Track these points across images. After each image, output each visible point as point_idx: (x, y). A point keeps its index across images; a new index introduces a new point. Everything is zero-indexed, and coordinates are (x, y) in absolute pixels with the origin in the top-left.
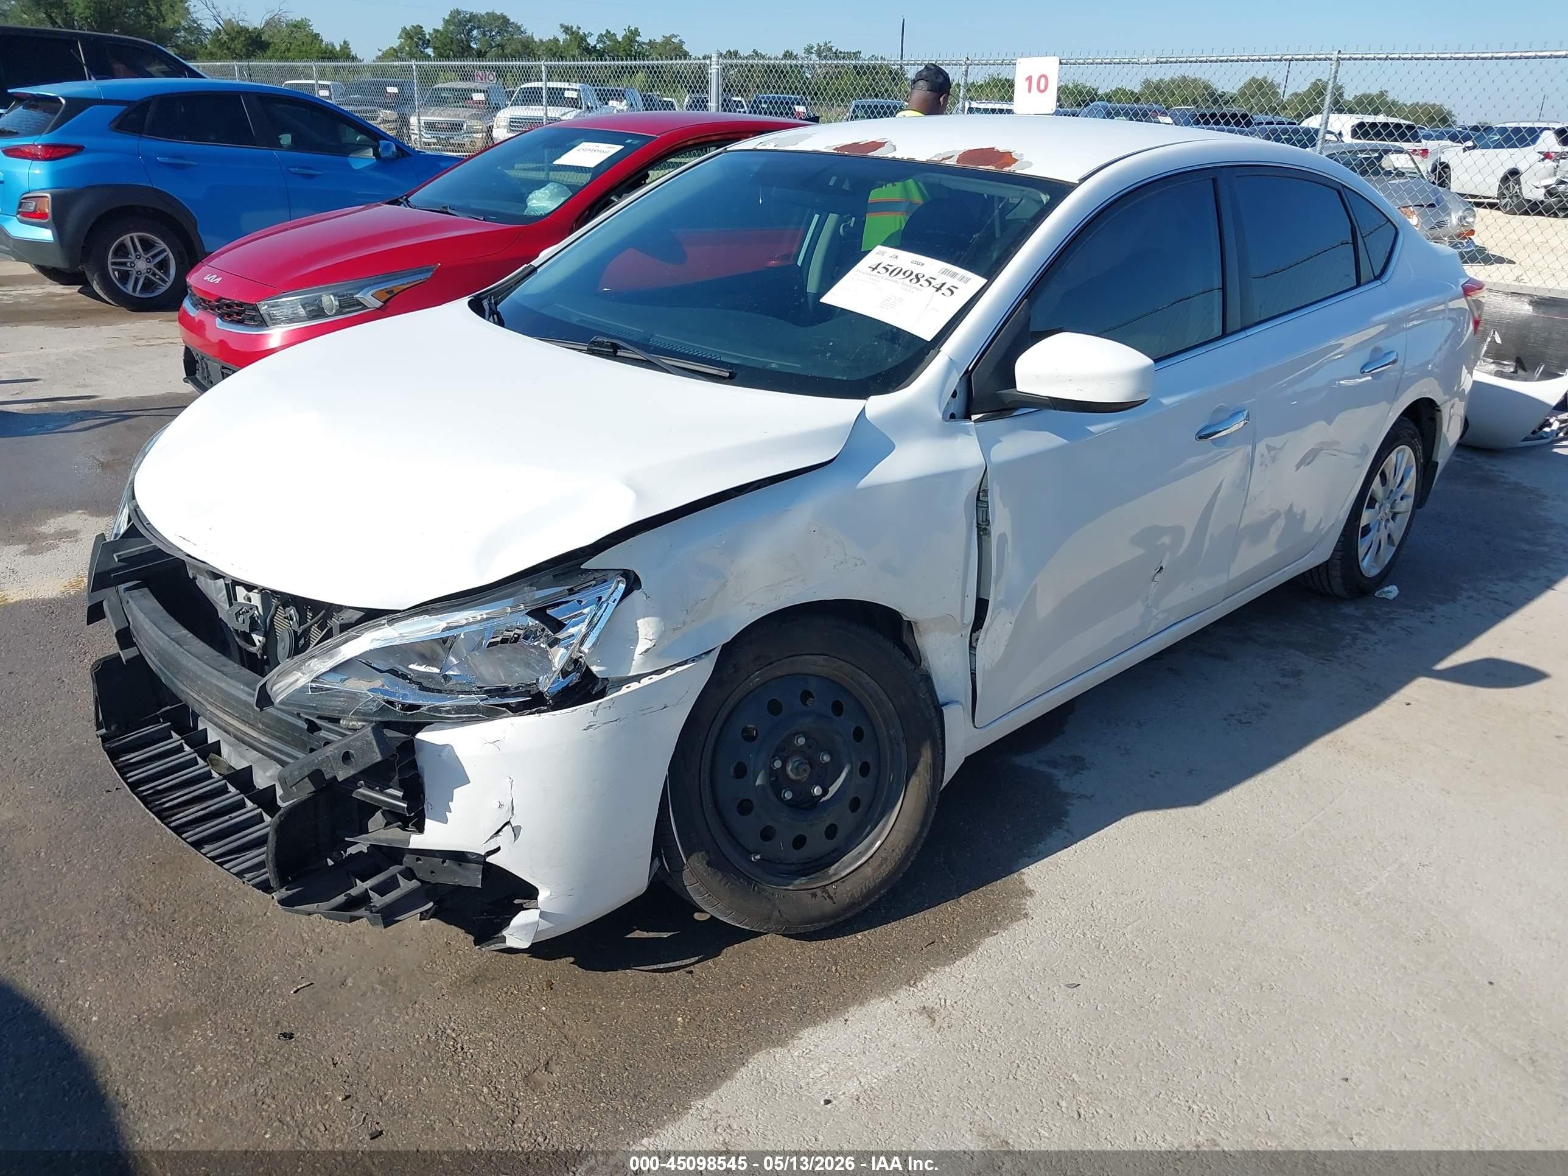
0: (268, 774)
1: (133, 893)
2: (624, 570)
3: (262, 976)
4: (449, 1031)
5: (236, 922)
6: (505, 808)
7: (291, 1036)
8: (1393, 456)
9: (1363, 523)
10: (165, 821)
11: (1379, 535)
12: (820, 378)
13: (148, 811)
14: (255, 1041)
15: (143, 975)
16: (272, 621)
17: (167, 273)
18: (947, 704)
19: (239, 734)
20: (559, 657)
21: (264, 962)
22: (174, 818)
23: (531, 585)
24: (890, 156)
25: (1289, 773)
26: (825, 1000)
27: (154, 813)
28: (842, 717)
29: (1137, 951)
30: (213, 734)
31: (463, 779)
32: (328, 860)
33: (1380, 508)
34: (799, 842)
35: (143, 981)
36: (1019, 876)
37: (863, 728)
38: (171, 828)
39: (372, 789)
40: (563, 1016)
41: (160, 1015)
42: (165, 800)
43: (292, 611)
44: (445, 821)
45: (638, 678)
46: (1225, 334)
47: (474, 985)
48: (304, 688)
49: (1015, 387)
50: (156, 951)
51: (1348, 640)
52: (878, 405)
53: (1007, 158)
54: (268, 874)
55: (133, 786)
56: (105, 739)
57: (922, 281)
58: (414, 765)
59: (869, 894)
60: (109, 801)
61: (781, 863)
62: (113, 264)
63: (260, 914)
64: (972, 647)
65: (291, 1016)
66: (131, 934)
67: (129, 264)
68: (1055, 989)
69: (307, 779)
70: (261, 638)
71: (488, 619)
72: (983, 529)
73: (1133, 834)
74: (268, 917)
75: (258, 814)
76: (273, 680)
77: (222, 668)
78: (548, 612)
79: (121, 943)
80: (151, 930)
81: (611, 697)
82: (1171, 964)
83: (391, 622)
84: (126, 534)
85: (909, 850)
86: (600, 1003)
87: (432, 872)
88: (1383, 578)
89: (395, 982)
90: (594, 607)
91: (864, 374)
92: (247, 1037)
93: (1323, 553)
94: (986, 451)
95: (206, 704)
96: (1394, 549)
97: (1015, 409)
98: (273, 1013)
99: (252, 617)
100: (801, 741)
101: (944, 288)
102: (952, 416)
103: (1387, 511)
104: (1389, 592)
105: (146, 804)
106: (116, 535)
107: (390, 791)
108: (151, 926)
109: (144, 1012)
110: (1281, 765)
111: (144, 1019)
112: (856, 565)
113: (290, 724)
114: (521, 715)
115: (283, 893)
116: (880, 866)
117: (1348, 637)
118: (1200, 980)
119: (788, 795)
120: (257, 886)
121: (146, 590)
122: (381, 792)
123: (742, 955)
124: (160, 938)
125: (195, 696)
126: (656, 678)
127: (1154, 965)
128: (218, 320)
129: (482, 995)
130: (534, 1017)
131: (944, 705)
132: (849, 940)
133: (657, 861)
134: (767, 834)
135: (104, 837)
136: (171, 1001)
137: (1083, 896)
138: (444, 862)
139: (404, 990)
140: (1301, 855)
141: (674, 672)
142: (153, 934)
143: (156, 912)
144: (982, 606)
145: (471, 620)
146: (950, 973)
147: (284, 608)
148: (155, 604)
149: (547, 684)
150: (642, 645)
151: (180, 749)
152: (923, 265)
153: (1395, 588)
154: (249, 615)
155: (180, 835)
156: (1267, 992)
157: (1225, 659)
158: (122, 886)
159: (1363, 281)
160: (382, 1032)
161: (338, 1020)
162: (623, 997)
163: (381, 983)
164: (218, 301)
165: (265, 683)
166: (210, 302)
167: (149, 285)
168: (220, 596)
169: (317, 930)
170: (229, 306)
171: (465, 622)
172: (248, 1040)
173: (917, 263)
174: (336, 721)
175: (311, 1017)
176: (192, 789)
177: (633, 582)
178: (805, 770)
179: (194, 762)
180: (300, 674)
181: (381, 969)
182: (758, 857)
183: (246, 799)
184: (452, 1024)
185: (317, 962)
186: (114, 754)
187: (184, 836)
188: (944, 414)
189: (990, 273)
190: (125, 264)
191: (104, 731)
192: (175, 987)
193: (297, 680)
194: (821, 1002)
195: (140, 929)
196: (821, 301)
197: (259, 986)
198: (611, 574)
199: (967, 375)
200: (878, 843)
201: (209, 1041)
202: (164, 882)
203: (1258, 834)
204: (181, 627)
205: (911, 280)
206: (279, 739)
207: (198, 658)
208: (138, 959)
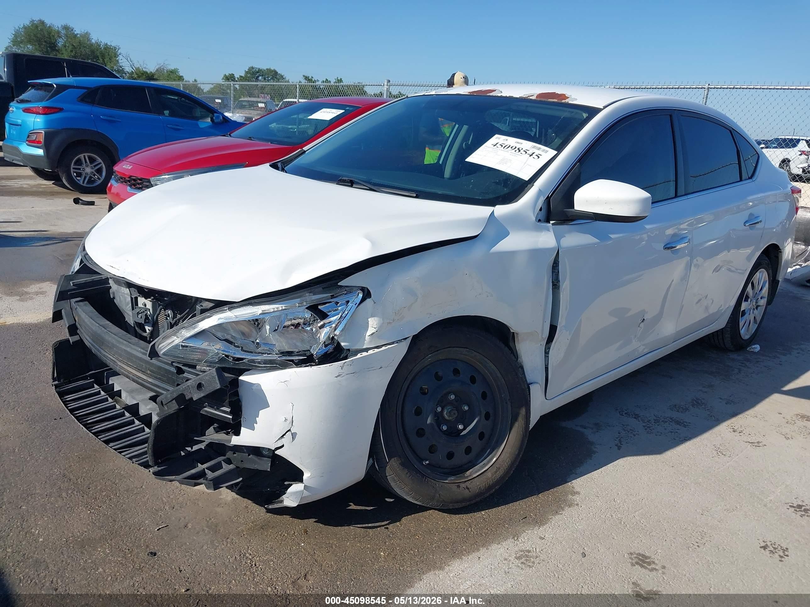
0: (148, 407)
1: (67, 473)
2: (362, 287)
3: (139, 520)
4: (247, 555)
5: (125, 491)
6: (288, 422)
7: (155, 554)
8: (758, 274)
9: (742, 309)
10: (89, 429)
11: (749, 317)
12: (467, 198)
13: (79, 424)
14: (134, 556)
15: (70, 517)
16: (157, 318)
17: (101, 175)
18: (532, 383)
19: (135, 378)
20: (323, 335)
21: (140, 513)
22: (94, 428)
23: (310, 293)
24: (499, 95)
25: (715, 436)
26: (466, 546)
27: (83, 425)
28: (476, 385)
29: (643, 526)
30: (118, 386)
31: (266, 405)
32: (182, 452)
33: (750, 301)
34: (450, 456)
35: (70, 521)
36: (571, 484)
37: (487, 392)
38: (93, 433)
39: (212, 407)
40: (314, 549)
41: (79, 540)
42: (89, 418)
43: (169, 312)
44: (253, 429)
45: (367, 350)
46: (676, 196)
47: (262, 530)
48: (177, 345)
49: (574, 208)
50: (79, 504)
51: (736, 371)
52: (501, 210)
53: (564, 96)
54: (148, 458)
55: (72, 411)
56: (56, 386)
57: (522, 151)
58: (237, 394)
59: (490, 487)
60: (56, 424)
61: (440, 467)
62: (74, 168)
63: (138, 487)
64: (547, 353)
65: (155, 543)
66: (64, 494)
67: (82, 169)
68: (598, 545)
69: (174, 401)
70: (150, 328)
71: (285, 309)
72: (556, 285)
73: (633, 464)
74: (143, 489)
75: (142, 427)
76: (160, 341)
77: (129, 340)
78: (319, 307)
79: (59, 499)
80: (75, 493)
81: (351, 359)
82: (664, 534)
83: (230, 309)
84: (78, 272)
85: (513, 463)
86: (335, 543)
87: (242, 461)
88: (752, 340)
89: (216, 526)
90: (345, 306)
91: (491, 196)
92: (130, 553)
93: (721, 324)
94: (558, 240)
95: (117, 361)
96: (757, 325)
97: (573, 220)
98: (145, 541)
99: (146, 315)
100: (453, 397)
101: (534, 155)
102: (539, 221)
103: (754, 304)
104: (754, 348)
105: (78, 420)
106: (72, 272)
107: (224, 409)
108: (76, 491)
109: (70, 537)
110: (710, 432)
111: (70, 541)
112: (487, 297)
113: (166, 370)
114: (300, 367)
115: (156, 469)
116: (496, 472)
117: (736, 369)
118: (682, 543)
119: (445, 428)
120: (141, 465)
121: (87, 302)
122: (218, 409)
123: (416, 520)
124: (81, 498)
125: (112, 357)
126: (376, 350)
127: (654, 533)
128: (129, 188)
129: (266, 536)
130: (297, 549)
131: (530, 384)
132: (478, 515)
133: (371, 460)
134: (432, 449)
135: (52, 443)
136: (86, 532)
137: (609, 495)
138: (249, 455)
139: (221, 531)
140: (729, 479)
141: (387, 348)
142: (77, 495)
143: (79, 484)
144: (553, 329)
145: (276, 310)
146: (537, 534)
147: (165, 310)
148: (91, 309)
149: (316, 351)
150: (370, 331)
151: (99, 393)
152: (522, 144)
153: (758, 346)
154: (144, 314)
155: (97, 437)
156: (722, 551)
157: (671, 378)
158: (61, 469)
159: (743, 178)
160: (208, 554)
161: (182, 546)
162: (348, 540)
163: (207, 527)
164: (129, 178)
165: (155, 343)
166: (125, 178)
167: (91, 181)
168: (128, 307)
169: (171, 497)
170: (134, 180)
171: (272, 310)
172: (130, 555)
173: (518, 143)
174: (194, 367)
175: (167, 544)
176: (105, 413)
177: (367, 294)
178: (455, 414)
179: (106, 400)
180: (175, 338)
181: (208, 519)
182: (427, 462)
183: (135, 419)
184: (249, 551)
185: (171, 514)
186: (61, 395)
187: (99, 437)
188: (536, 218)
189: (559, 149)
190: (80, 169)
191: (57, 382)
192: (88, 524)
193: (174, 341)
194: (464, 547)
195: (70, 492)
196: (466, 160)
197: (137, 526)
198: (355, 289)
199: (549, 199)
200: (495, 459)
201: (107, 555)
202: (84, 468)
203: (703, 467)
204: (106, 320)
205: (515, 151)
206: (160, 379)
207: (115, 335)
208: (68, 508)
